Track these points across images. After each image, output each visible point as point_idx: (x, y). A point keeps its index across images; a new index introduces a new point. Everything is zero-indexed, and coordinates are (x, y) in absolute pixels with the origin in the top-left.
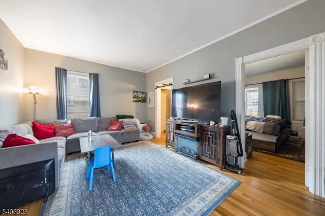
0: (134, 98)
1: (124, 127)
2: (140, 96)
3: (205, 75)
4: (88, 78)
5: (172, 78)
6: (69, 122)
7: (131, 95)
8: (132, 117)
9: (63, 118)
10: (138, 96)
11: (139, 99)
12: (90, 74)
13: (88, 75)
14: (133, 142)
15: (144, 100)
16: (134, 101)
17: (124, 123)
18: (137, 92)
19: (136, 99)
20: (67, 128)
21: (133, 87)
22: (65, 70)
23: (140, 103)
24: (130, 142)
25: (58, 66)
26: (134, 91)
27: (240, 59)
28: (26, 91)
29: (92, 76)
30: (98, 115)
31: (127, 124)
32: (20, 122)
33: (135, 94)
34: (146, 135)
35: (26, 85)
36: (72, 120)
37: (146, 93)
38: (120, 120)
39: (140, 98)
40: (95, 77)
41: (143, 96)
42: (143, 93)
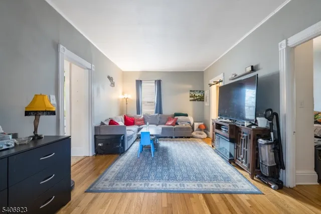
0: (190, 97)
1: (179, 123)
2: (197, 95)
3: (248, 68)
4: (154, 84)
5: (222, 74)
6: (142, 116)
7: (188, 94)
8: (186, 115)
9: (139, 114)
10: (194, 95)
11: (195, 98)
12: (156, 81)
13: (154, 82)
14: (185, 137)
15: (202, 99)
16: (190, 100)
17: (178, 120)
18: (193, 91)
19: (193, 99)
20: (141, 120)
21: (190, 87)
22: (141, 81)
23: (197, 102)
24: (182, 137)
25: (137, 79)
26: (191, 91)
27: (284, 42)
28: (123, 97)
29: (157, 82)
30: (161, 112)
31: (181, 121)
32: (120, 115)
33: (192, 93)
34: (200, 134)
35: (123, 94)
36: (144, 115)
37: (204, 92)
38: (176, 117)
39: (197, 96)
40: (159, 83)
41: (200, 94)
42: (200, 91)
